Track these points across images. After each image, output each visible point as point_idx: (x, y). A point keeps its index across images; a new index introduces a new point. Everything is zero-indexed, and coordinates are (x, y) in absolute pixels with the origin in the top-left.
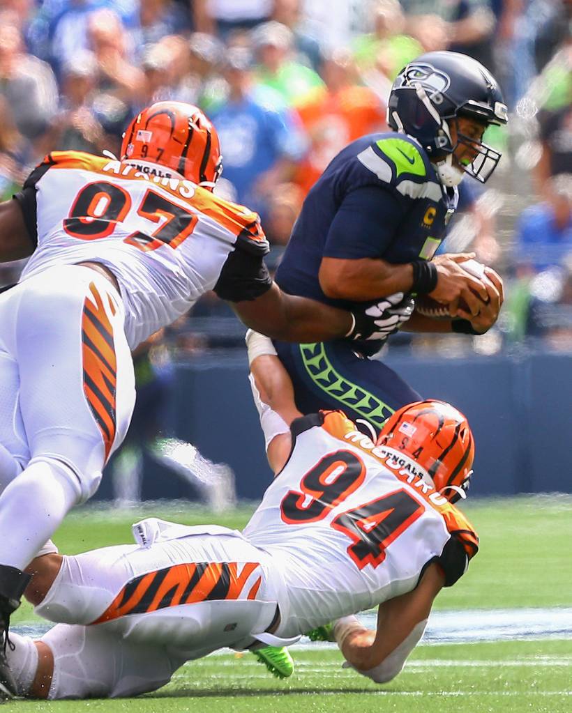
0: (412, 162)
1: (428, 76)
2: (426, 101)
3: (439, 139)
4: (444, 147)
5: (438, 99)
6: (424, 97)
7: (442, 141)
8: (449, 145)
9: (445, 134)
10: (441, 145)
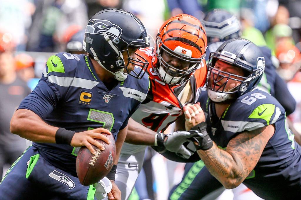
0: (55, 66)
2: (110, 43)
3: (118, 62)
4: (121, 65)
5: (117, 41)
6: (109, 40)
7: (120, 63)
8: (123, 65)
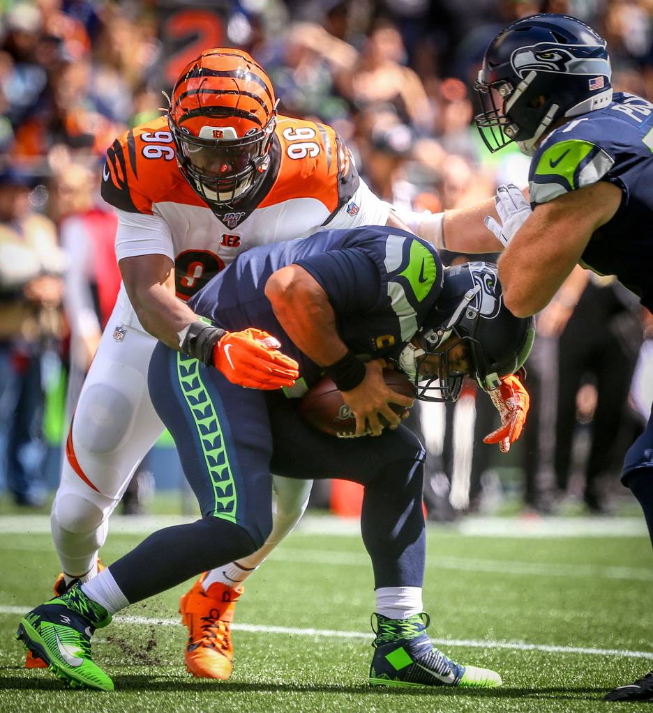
1: (492, 294)
9: (440, 337)
10: (429, 339)
